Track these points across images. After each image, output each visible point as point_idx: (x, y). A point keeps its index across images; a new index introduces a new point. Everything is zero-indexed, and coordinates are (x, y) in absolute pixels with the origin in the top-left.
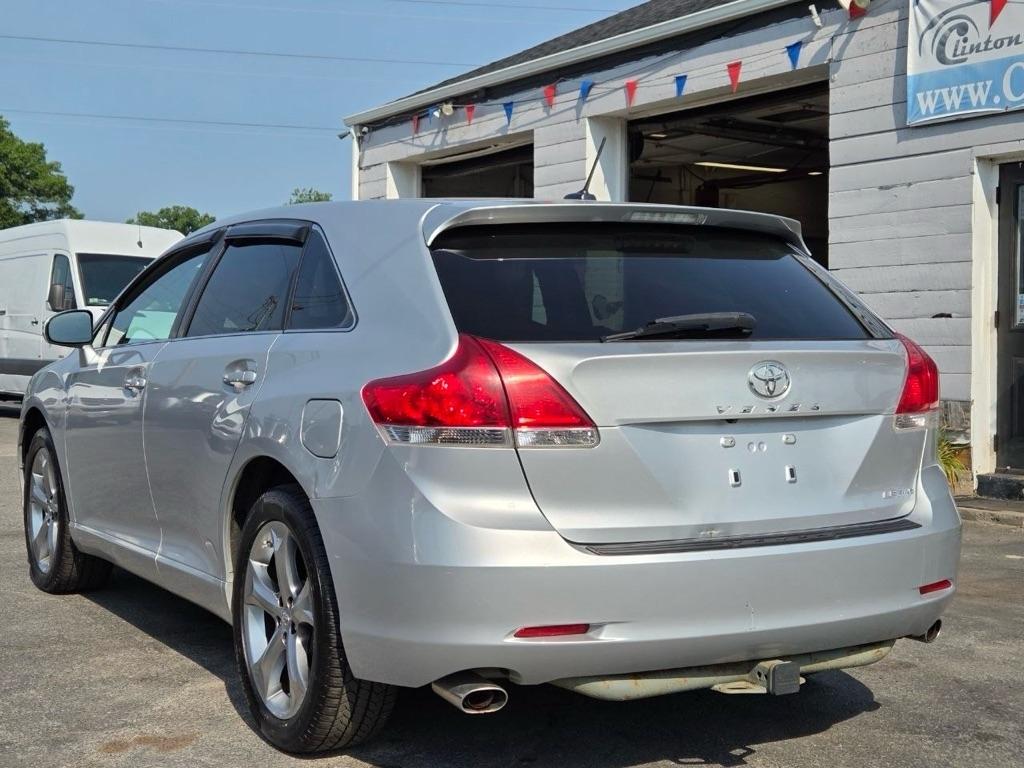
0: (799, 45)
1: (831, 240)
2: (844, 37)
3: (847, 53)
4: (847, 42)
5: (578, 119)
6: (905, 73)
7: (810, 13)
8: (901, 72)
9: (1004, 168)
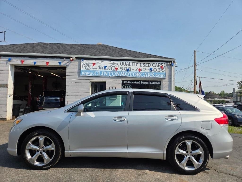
0: (61, 62)
1: (66, 88)
2: (69, 63)
3: (69, 65)
4: (70, 64)
5: (7, 64)
6: (80, 69)
7: (64, 59)
8: (79, 69)
9: (92, 82)
